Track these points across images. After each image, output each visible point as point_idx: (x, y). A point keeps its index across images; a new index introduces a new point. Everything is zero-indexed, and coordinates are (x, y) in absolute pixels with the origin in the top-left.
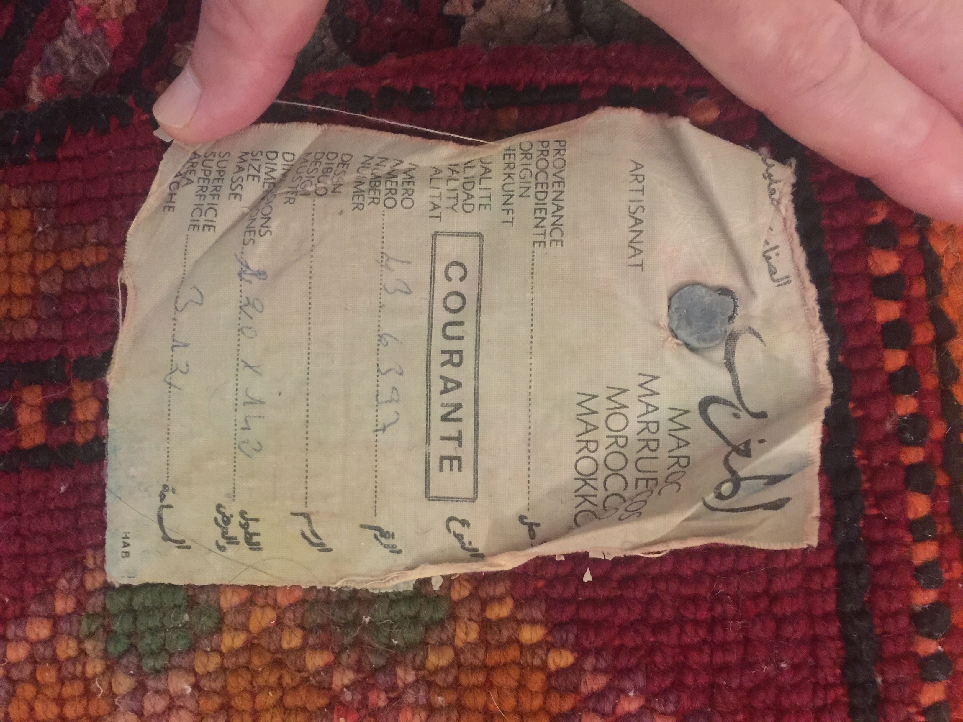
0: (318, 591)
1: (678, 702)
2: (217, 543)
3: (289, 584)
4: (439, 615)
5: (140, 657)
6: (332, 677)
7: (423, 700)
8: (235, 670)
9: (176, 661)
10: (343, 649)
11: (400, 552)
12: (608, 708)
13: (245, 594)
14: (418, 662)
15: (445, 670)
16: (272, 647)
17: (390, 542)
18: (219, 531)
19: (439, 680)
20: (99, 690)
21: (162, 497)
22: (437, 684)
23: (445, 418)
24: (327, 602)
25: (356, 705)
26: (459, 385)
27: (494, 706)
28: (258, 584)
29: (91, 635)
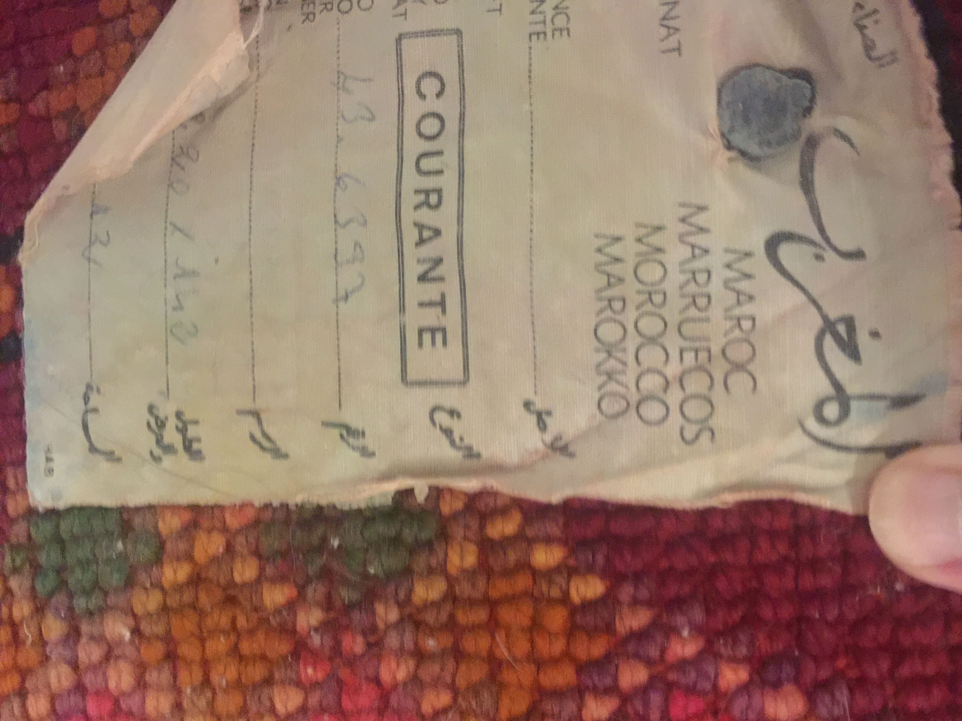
0: (275, 509)
1: (752, 643)
2: (151, 453)
3: (238, 502)
4: (425, 535)
5: (71, 596)
6: (295, 616)
7: (409, 644)
8: (180, 610)
9: (112, 600)
10: (308, 581)
11: (373, 454)
12: (654, 652)
13: (187, 516)
14: (402, 595)
15: (436, 605)
16: (222, 581)
17: (360, 442)
18: (153, 438)
19: (430, 617)
20: (27, 637)
21: (86, 399)
22: (427, 625)
23: (423, 278)
24: (287, 522)
25: (327, 651)
26: (437, 233)
27: (502, 652)
28: (202, 503)
29: (16, 570)
